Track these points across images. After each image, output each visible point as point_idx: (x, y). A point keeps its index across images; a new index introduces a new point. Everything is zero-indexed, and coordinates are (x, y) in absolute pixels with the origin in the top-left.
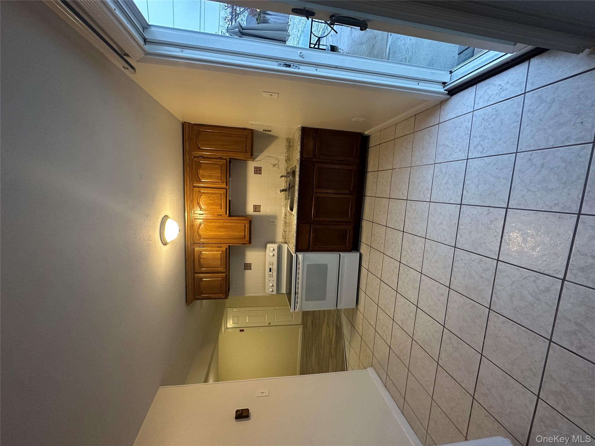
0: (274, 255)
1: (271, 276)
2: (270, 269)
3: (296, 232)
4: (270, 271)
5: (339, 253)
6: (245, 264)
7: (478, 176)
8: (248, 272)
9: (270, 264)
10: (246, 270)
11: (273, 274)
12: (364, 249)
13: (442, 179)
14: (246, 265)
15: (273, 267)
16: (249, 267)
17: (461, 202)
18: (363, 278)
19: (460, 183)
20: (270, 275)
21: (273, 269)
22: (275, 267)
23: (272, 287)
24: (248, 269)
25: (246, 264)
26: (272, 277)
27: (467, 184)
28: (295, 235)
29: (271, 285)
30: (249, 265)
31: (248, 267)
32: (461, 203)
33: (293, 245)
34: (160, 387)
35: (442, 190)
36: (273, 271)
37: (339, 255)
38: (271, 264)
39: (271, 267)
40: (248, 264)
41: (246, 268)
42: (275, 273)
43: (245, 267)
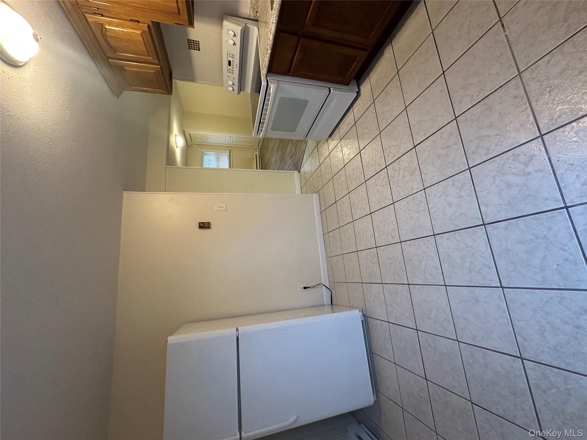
0: (234, 44)
1: (231, 71)
2: (230, 62)
3: (271, 46)
4: (230, 65)
6: (188, 40)
7: (537, 238)
8: (194, 52)
9: (229, 55)
10: (192, 49)
11: (233, 69)
14: (191, 42)
15: (233, 61)
16: (196, 46)
17: (488, 224)
18: (346, 123)
19: (515, 210)
20: (230, 69)
21: (233, 63)
22: (236, 61)
23: (233, 86)
24: (194, 49)
25: (191, 40)
26: (233, 73)
27: (517, 223)
28: (269, 51)
29: (231, 83)
30: (196, 43)
31: (194, 45)
32: (486, 224)
33: (265, 66)
34: (124, 192)
35: (494, 182)
36: (233, 66)
37: (329, 92)
38: (231, 56)
39: (230, 59)
40: (193, 41)
41: (192, 47)
42: (236, 70)
43: (189, 44)
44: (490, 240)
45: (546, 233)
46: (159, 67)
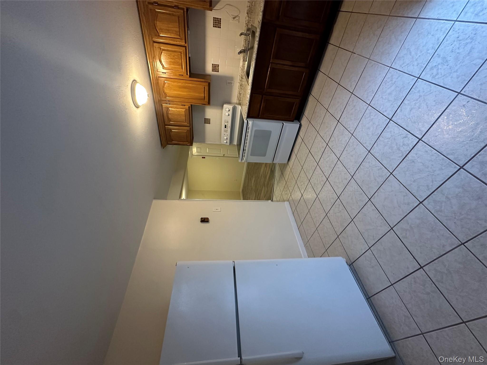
0: (229, 115)
1: (226, 131)
2: (226, 125)
3: (249, 101)
4: (226, 127)
5: (282, 122)
6: (205, 119)
7: (417, 100)
8: (207, 125)
9: (226, 122)
10: (206, 123)
11: (227, 130)
12: (304, 121)
13: (388, 87)
14: (206, 120)
15: (227, 125)
16: (208, 121)
17: (392, 117)
18: (297, 144)
19: (399, 100)
20: (225, 130)
21: (227, 126)
22: (229, 125)
23: (226, 140)
24: (207, 123)
25: (206, 119)
26: (227, 132)
27: (404, 103)
28: (248, 104)
29: (225, 138)
30: (209, 120)
31: (207, 121)
32: (391, 119)
33: (246, 113)
34: (154, 200)
35: (383, 99)
36: (227, 127)
37: (282, 124)
38: (227, 122)
39: (226, 124)
40: (207, 119)
41: (206, 122)
42: (229, 130)
43: (205, 121)
44: (398, 123)
45: (419, 95)
46: (189, 128)
